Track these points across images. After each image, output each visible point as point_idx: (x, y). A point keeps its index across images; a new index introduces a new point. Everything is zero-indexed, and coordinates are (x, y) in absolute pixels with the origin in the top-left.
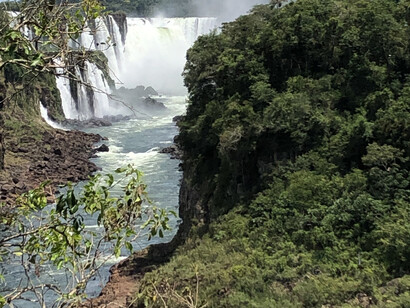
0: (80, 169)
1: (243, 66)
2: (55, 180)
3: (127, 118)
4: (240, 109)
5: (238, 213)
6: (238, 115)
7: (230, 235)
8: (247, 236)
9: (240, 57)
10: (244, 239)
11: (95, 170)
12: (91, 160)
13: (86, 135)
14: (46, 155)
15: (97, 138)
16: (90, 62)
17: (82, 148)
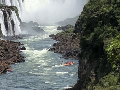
0: (17, 57)
1: (113, 11)
2: (9, 62)
3: (29, 35)
4: (112, 30)
5: (113, 75)
6: (112, 33)
7: (110, 84)
8: (118, 85)
9: (111, 8)
10: (117, 86)
11: (23, 58)
12: (20, 53)
13: (15, 42)
14: (3, 51)
15: (19, 44)
16: (13, 11)
17: (15, 48)
